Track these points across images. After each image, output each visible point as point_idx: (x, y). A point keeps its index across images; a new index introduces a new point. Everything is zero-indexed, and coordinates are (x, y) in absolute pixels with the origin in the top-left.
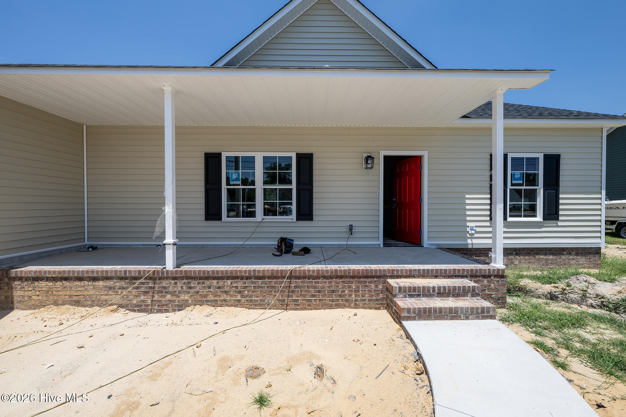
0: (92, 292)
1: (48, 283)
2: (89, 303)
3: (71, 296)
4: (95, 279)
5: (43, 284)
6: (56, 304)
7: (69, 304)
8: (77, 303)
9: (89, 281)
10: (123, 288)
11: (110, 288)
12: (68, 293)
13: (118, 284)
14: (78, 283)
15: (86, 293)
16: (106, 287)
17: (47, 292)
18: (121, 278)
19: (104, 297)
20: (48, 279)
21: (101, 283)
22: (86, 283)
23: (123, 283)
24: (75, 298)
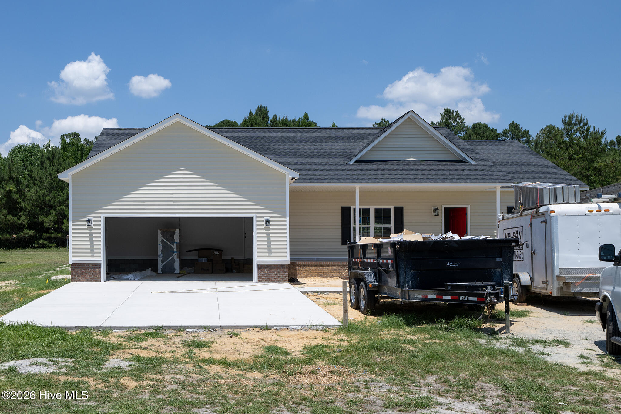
0: (327, 271)
1: (309, 267)
2: (326, 276)
3: (318, 273)
4: (328, 266)
5: (307, 268)
6: (312, 276)
7: (317, 276)
8: (321, 276)
9: (326, 267)
10: (340, 270)
11: (334, 270)
12: (317, 272)
13: (337, 268)
14: (321, 267)
15: (324, 272)
16: (333, 269)
17: (309, 271)
18: (339, 266)
19: (332, 274)
20: (309, 266)
21: (331, 268)
22: (325, 267)
23: (339, 268)
24: (320, 274)
